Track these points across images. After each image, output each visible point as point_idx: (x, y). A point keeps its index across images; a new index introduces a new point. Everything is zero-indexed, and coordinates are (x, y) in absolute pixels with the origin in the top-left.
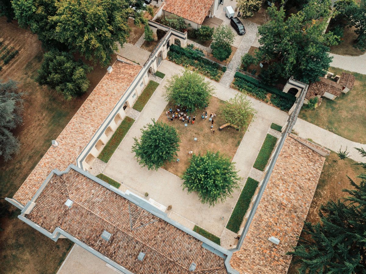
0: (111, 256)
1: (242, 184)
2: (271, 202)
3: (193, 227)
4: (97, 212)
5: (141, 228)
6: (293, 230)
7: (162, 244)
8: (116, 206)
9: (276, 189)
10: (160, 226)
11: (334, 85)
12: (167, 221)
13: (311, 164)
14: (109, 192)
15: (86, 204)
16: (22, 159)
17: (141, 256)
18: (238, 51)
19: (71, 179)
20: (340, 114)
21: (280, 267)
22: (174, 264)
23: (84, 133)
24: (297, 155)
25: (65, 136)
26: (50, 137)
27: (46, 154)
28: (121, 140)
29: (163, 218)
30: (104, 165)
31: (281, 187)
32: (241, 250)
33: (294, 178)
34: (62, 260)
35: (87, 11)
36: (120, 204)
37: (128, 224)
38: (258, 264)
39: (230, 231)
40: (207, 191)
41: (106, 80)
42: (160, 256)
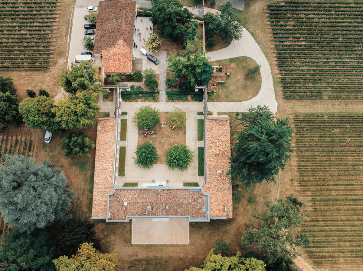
0: (155, 214)
1: (196, 153)
2: (212, 156)
3: (183, 184)
4: (139, 201)
5: (161, 197)
6: (227, 163)
7: (173, 199)
8: (145, 194)
9: (211, 148)
10: (168, 192)
11: (220, 75)
12: (170, 188)
13: (223, 127)
14: (139, 190)
15: (133, 200)
16: (78, 197)
17: (167, 207)
18: (160, 76)
19: (119, 194)
20: (230, 89)
21: (228, 181)
22: (182, 203)
23: (107, 168)
24: (214, 127)
25: (98, 175)
26: (86, 179)
27: (94, 189)
28: (125, 161)
29: (168, 188)
30: (124, 178)
31: (213, 146)
32: (207, 183)
33: (218, 139)
34: (131, 231)
35: (76, 110)
36: (147, 192)
37: (155, 198)
38: (217, 185)
39: (200, 177)
40: (181, 166)
41: (100, 135)
42: (175, 203)
